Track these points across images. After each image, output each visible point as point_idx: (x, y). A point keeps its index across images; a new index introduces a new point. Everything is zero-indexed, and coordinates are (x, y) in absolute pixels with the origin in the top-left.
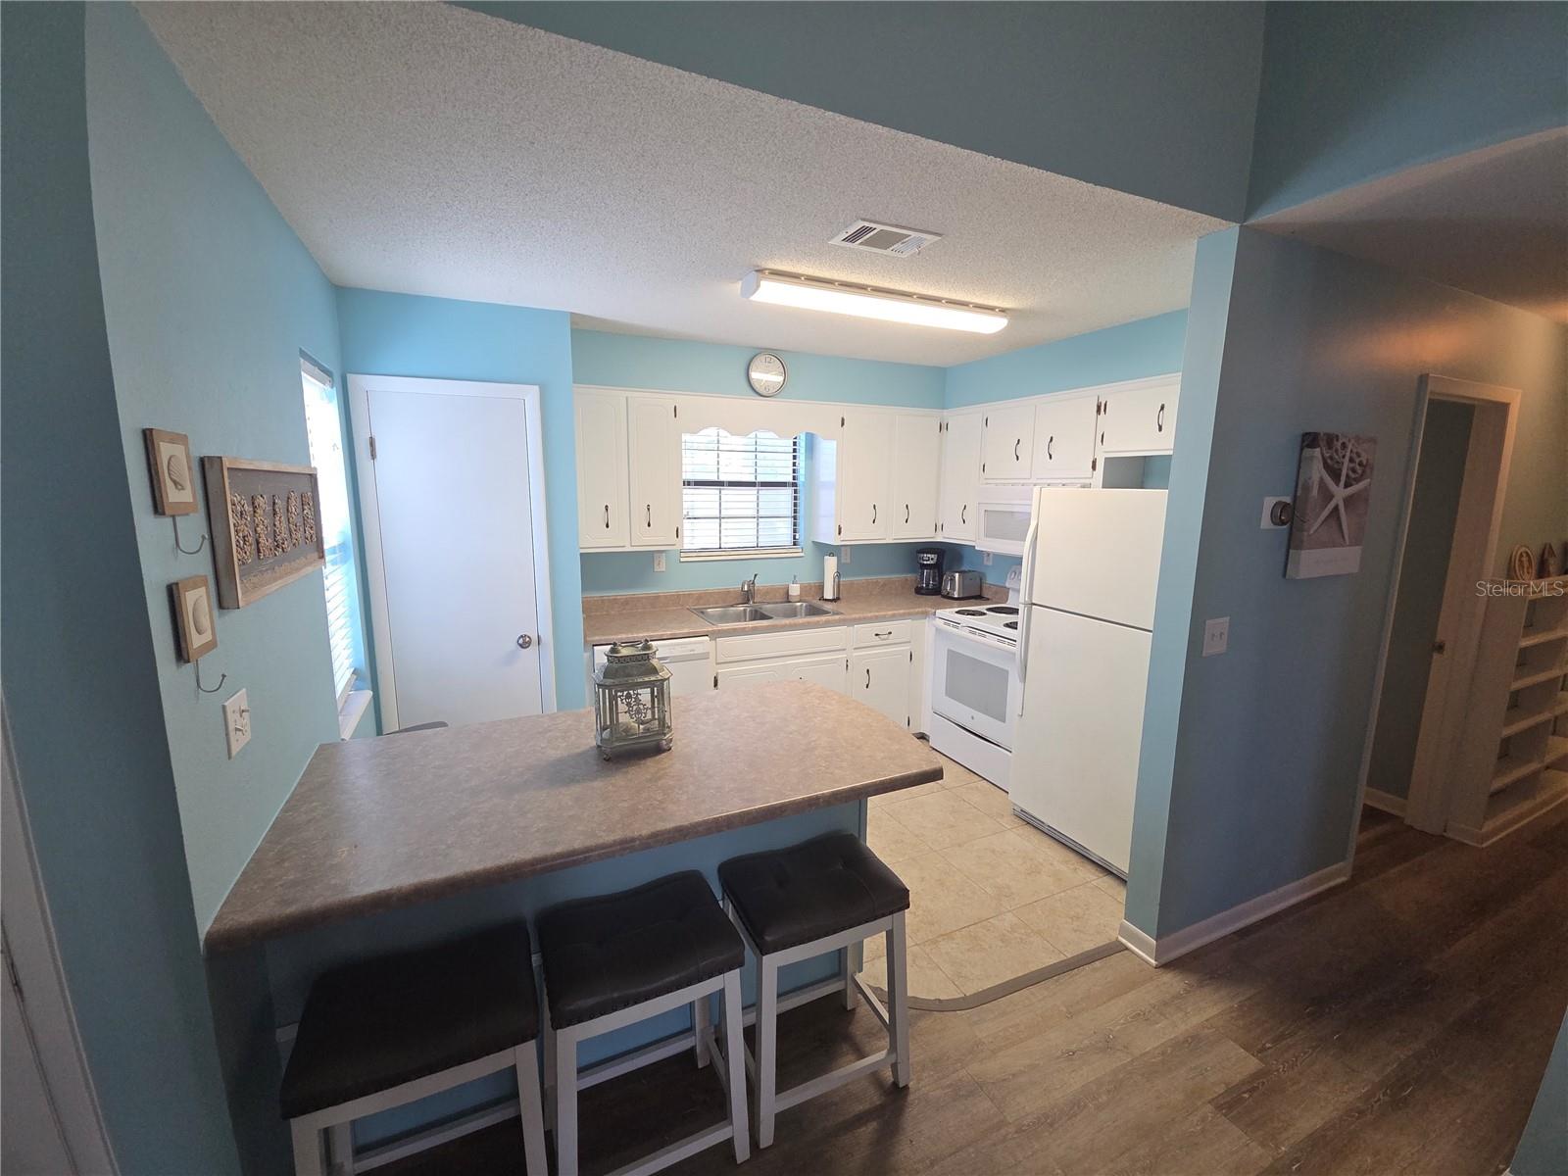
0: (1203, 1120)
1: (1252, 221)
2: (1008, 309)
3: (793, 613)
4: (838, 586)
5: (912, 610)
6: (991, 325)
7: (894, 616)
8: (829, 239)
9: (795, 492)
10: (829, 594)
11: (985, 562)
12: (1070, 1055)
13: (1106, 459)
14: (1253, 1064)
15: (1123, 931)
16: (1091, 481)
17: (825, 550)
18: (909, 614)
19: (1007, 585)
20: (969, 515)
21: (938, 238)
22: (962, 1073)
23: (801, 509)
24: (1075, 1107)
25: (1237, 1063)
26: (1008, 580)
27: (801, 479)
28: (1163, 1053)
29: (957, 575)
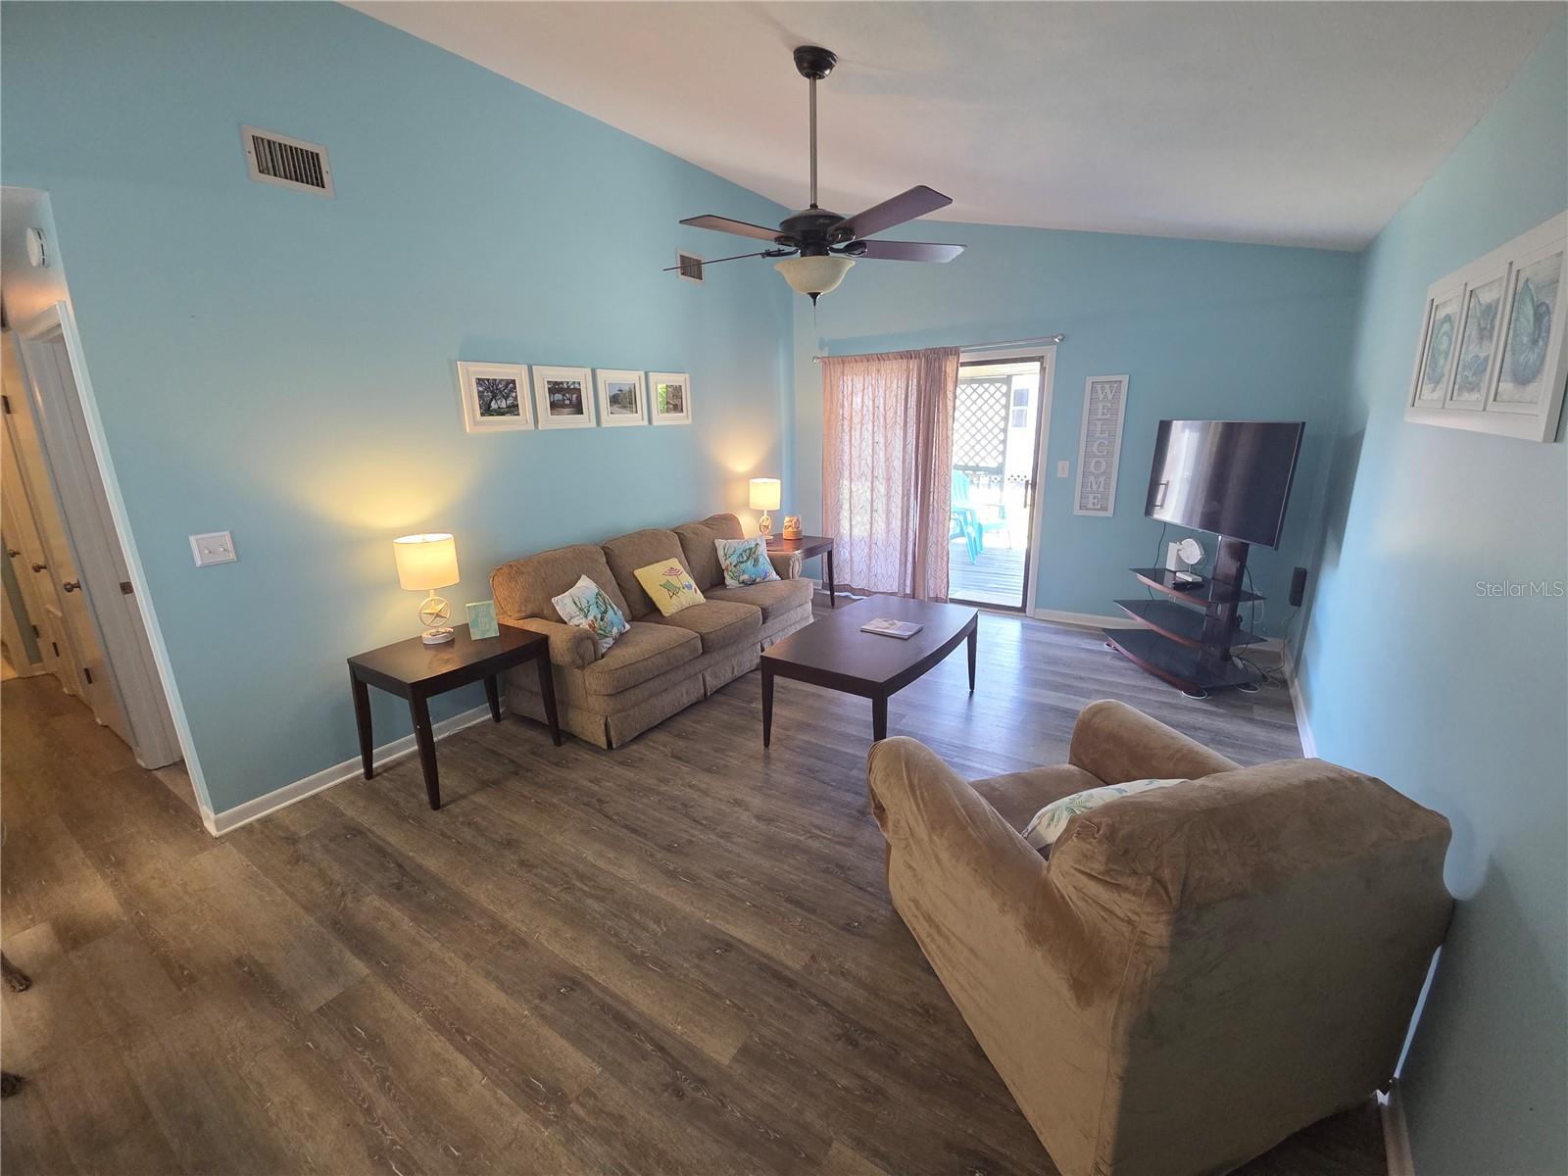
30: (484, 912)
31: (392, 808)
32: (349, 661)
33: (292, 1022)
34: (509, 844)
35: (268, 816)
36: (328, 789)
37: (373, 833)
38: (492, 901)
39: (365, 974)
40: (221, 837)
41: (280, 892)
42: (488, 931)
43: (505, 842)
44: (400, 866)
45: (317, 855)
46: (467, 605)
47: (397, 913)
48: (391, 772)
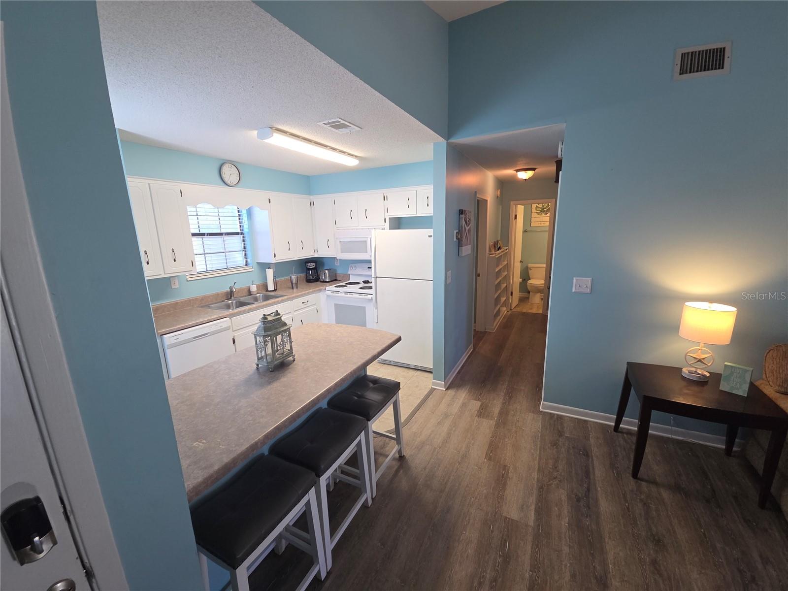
0: (477, 421)
1: (450, 141)
2: (358, 156)
3: (256, 299)
4: (275, 284)
5: (315, 289)
6: (352, 163)
7: (308, 293)
8: (318, 122)
9: (243, 237)
10: (271, 287)
11: (336, 264)
12: (439, 423)
13: (390, 218)
14: (479, 403)
15: (434, 384)
16: (384, 227)
17: (264, 266)
18: (314, 291)
19: (349, 273)
20: (331, 243)
21: (360, 129)
22: (416, 442)
23: (248, 246)
24: (449, 435)
25: (475, 405)
26: (349, 271)
27: (246, 230)
28: (460, 411)
29: (327, 271)
30: (604, 563)
31: (613, 456)
32: (628, 363)
33: (495, 510)
34: (658, 542)
35: (562, 416)
36: (594, 422)
37: (593, 460)
38: (614, 564)
39: (530, 524)
40: (542, 412)
41: (538, 453)
42: (596, 578)
43: (656, 538)
44: (588, 490)
45: (563, 449)
46: (726, 363)
47: (566, 512)
48: (629, 436)
